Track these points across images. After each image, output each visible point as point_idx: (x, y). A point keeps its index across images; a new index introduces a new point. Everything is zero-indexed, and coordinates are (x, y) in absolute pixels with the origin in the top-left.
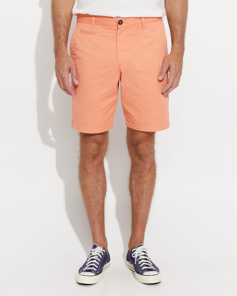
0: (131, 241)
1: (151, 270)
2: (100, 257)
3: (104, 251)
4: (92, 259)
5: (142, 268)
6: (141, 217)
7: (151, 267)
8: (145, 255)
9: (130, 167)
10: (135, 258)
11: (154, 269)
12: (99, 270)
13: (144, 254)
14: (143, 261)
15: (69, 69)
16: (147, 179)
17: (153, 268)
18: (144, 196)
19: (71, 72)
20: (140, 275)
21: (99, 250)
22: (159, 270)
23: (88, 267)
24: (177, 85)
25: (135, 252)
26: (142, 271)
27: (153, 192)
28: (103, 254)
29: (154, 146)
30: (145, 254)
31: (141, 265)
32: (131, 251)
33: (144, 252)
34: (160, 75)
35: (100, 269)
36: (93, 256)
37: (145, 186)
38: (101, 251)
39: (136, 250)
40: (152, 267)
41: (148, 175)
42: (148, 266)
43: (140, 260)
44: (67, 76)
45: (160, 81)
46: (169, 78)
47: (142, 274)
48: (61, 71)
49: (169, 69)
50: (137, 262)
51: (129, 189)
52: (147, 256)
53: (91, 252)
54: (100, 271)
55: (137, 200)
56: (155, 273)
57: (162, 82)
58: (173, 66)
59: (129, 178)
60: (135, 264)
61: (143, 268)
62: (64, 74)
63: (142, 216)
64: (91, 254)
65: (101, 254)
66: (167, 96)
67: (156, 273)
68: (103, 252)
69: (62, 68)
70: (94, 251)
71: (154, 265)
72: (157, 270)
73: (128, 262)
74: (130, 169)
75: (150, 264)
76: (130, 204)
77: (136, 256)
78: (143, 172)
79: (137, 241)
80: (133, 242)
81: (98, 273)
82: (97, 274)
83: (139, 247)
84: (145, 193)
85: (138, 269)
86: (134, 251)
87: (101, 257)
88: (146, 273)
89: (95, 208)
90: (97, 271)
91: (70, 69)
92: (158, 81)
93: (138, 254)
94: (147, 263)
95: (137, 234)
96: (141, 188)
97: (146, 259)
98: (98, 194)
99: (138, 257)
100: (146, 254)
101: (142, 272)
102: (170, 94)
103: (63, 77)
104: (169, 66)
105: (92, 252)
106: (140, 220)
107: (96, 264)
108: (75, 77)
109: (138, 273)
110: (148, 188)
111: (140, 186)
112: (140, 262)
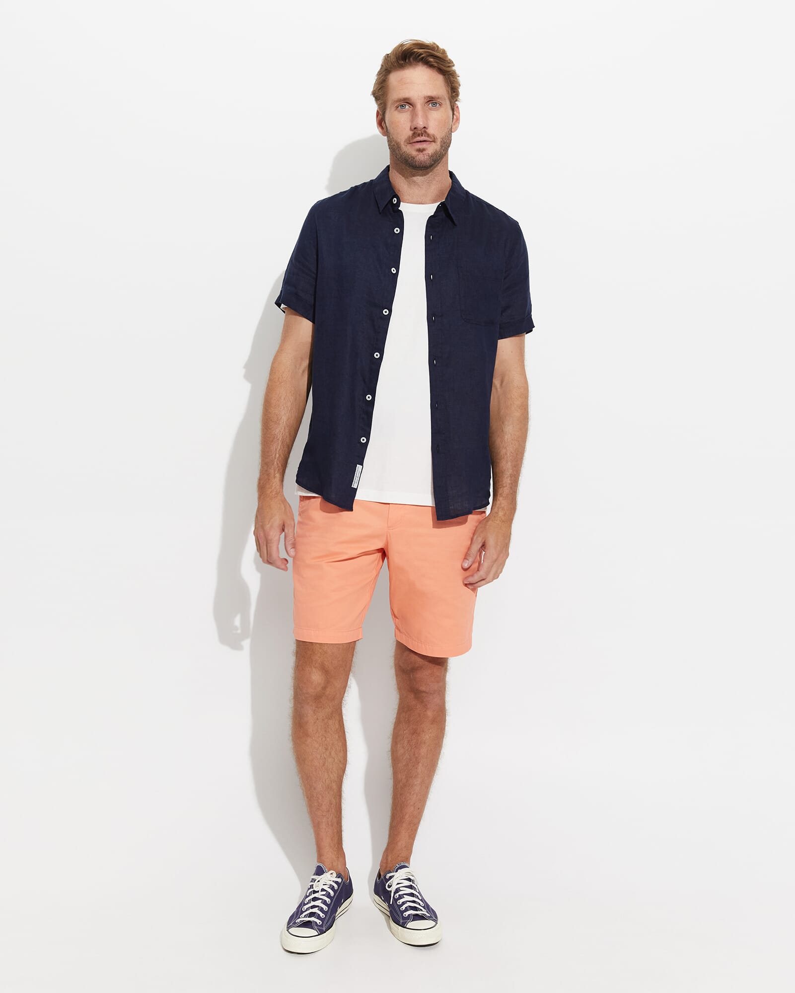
0: (387, 856)
1: (422, 918)
2: (329, 893)
3: (339, 880)
4: (315, 899)
5: (405, 913)
6: (410, 810)
7: (421, 910)
8: (411, 887)
9: (396, 711)
10: (391, 891)
11: (428, 915)
12: (327, 923)
13: (407, 883)
14: (407, 898)
15: (282, 525)
16: (427, 736)
17: (426, 913)
18: (419, 770)
19: (284, 531)
20: (400, 927)
21: (329, 879)
22: (436, 917)
23: (305, 916)
24: (496, 576)
25: (392, 880)
26: (404, 918)
27: (437, 764)
28: (336, 886)
29: (445, 676)
30: (411, 883)
31: (404, 907)
32: (385, 877)
33: (409, 880)
34: (465, 558)
35: (328, 920)
36: (315, 892)
37: (423, 751)
38: (333, 881)
39: (393, 876)
40: (424, 912)
41: (430, 731)
42: (415, 909)
43: (401, 897)
44: (277, 538)
45: (465, 570)
46: (482, 562)
47: (403, 926)
48: (267, 527)
49: (483, 546)
50: (396, 900)
51: (390, 753)
52: (415, 889)
53: (312, 883)
54: (329, 924)
55: (404, 777)
56: (430, 923)
57: (467, 571)
58: (491, 542)
59: (392, 732)
60: (391, 903)
61: (407, 914)
62: (271, 533)
63: (412, 808)
64: (312, 886)
65: (332, 888)
66: (474, 590)
67: (432, 923)
68: (336, 882)
69: (269, 522)
70: (319, 881)
71: (427, 907)
72: (433, 916)
73: (377, 898)
74: (395, 716)
75: (419, 904)
76: (390, 783)
77: (393, 889)
78: (421, 724)
79: (398, 856)
80: (389, 859)
81: (324, 929)
82: (322, 932)
83: (399, 870)
84: (420, 765)
85: (395, 915)
86: (391, 877)
87: (332, 893)
88: (411, 925)
89: (320, 798)
90: (322, 926)
91: (284, 525)
92: (462, 570)
93: (398, 884)
94: (414, 902)
95: (399, 844)
96: (414, 755)
97: (412, 895)
98: (328, 773)
99: (397, 891)
100: (413, 885)
101: (404, 921)
102: (480, 590)
103: (270, 538)
104: (483, 541)
105: (315, 884)
106: (407, 817)
107: (321, 910)
108: (290, 543)
109: (397, 922)
110: (427, 755)
111: (412, 750)
112: (401, 901)
